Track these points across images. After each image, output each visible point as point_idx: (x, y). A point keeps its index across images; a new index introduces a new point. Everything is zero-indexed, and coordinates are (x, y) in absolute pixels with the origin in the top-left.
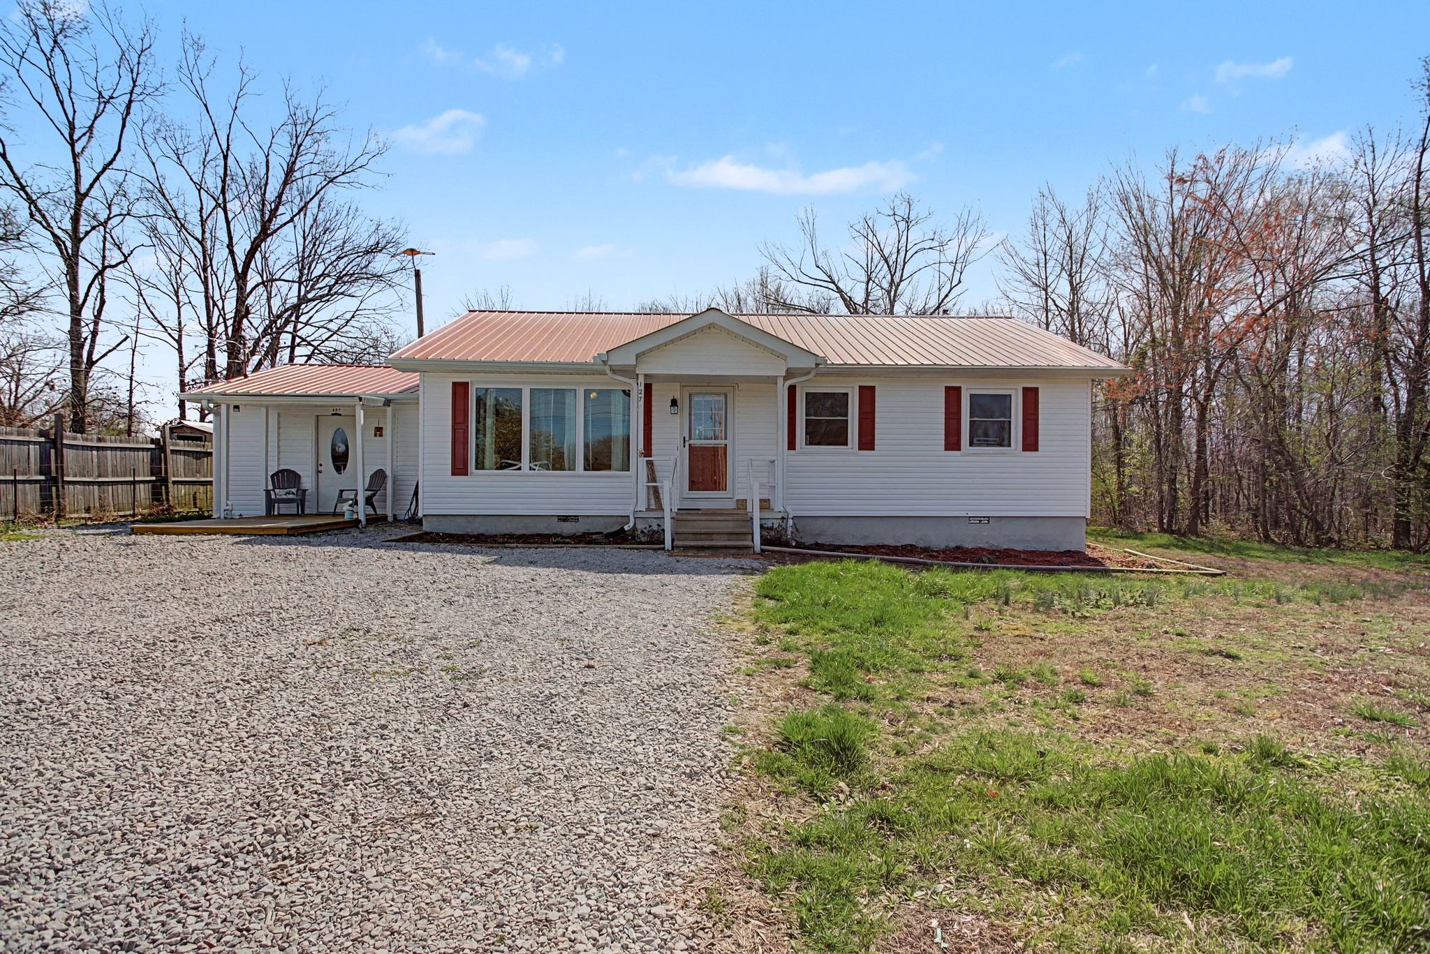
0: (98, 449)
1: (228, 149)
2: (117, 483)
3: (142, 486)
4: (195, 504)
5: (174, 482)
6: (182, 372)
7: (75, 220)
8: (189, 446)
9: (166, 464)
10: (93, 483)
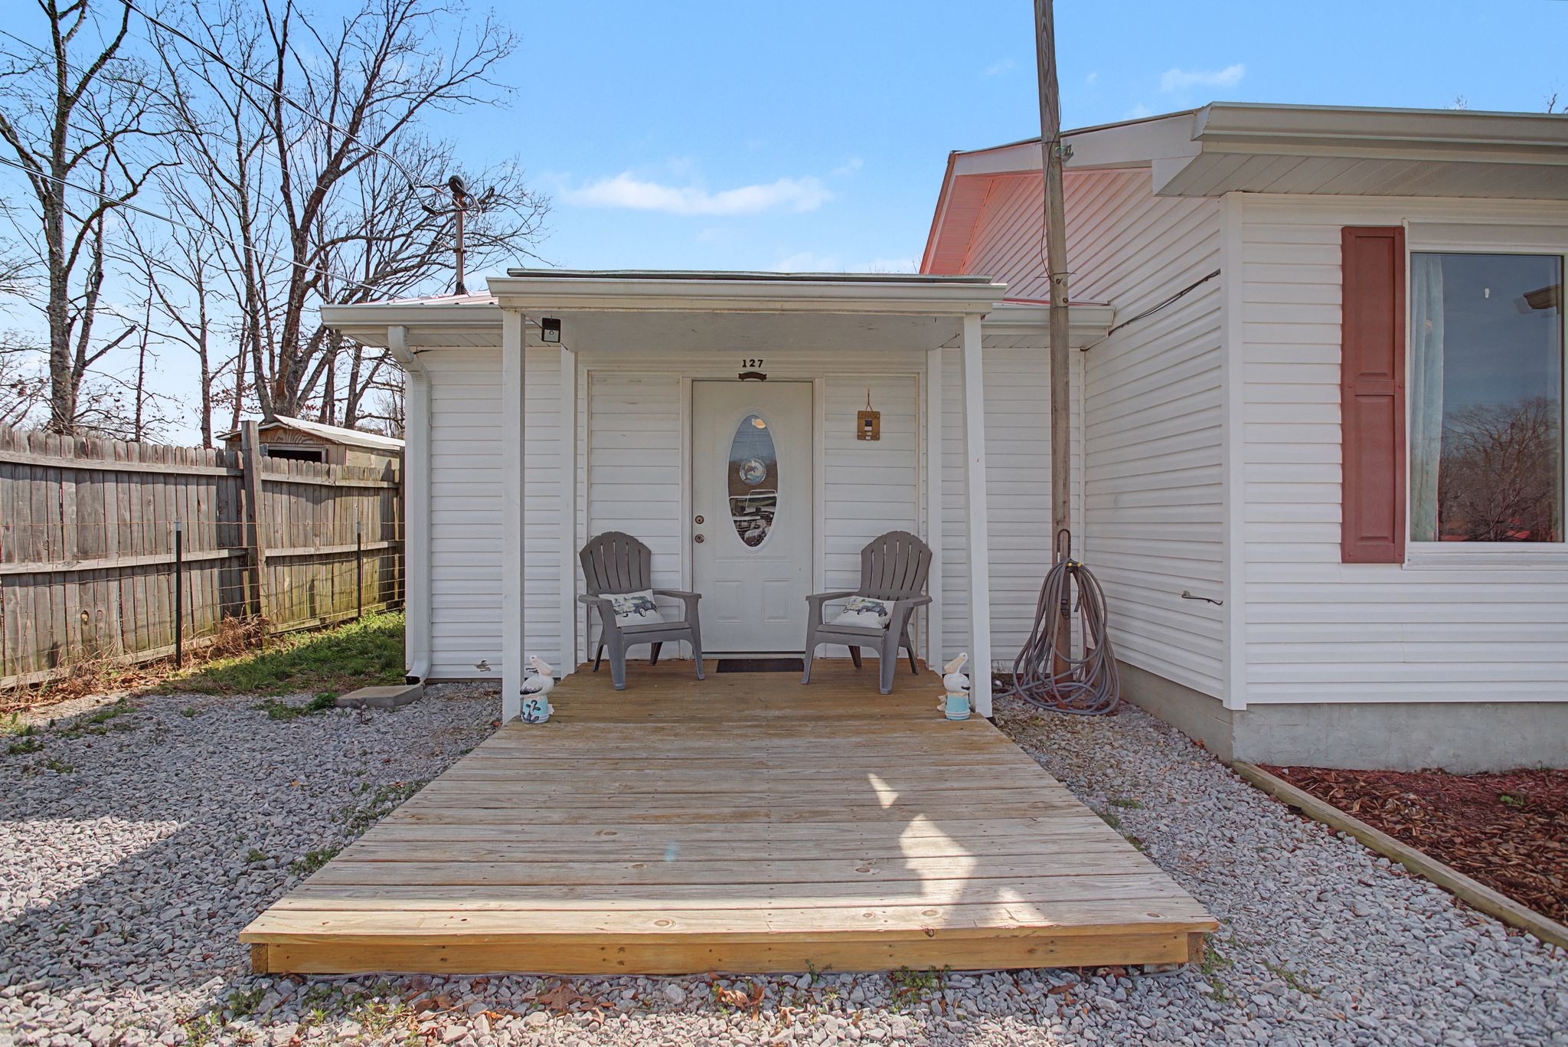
0: (79, 475)
1: (285, 41)
2: (133, 570)
3: (196, 574)
4: (313, 614)
5: (271, 561)
6: (206, 383)
7: (58, 138)
8: (299, 471)
9: (251, 517)
10: (64, 576)
